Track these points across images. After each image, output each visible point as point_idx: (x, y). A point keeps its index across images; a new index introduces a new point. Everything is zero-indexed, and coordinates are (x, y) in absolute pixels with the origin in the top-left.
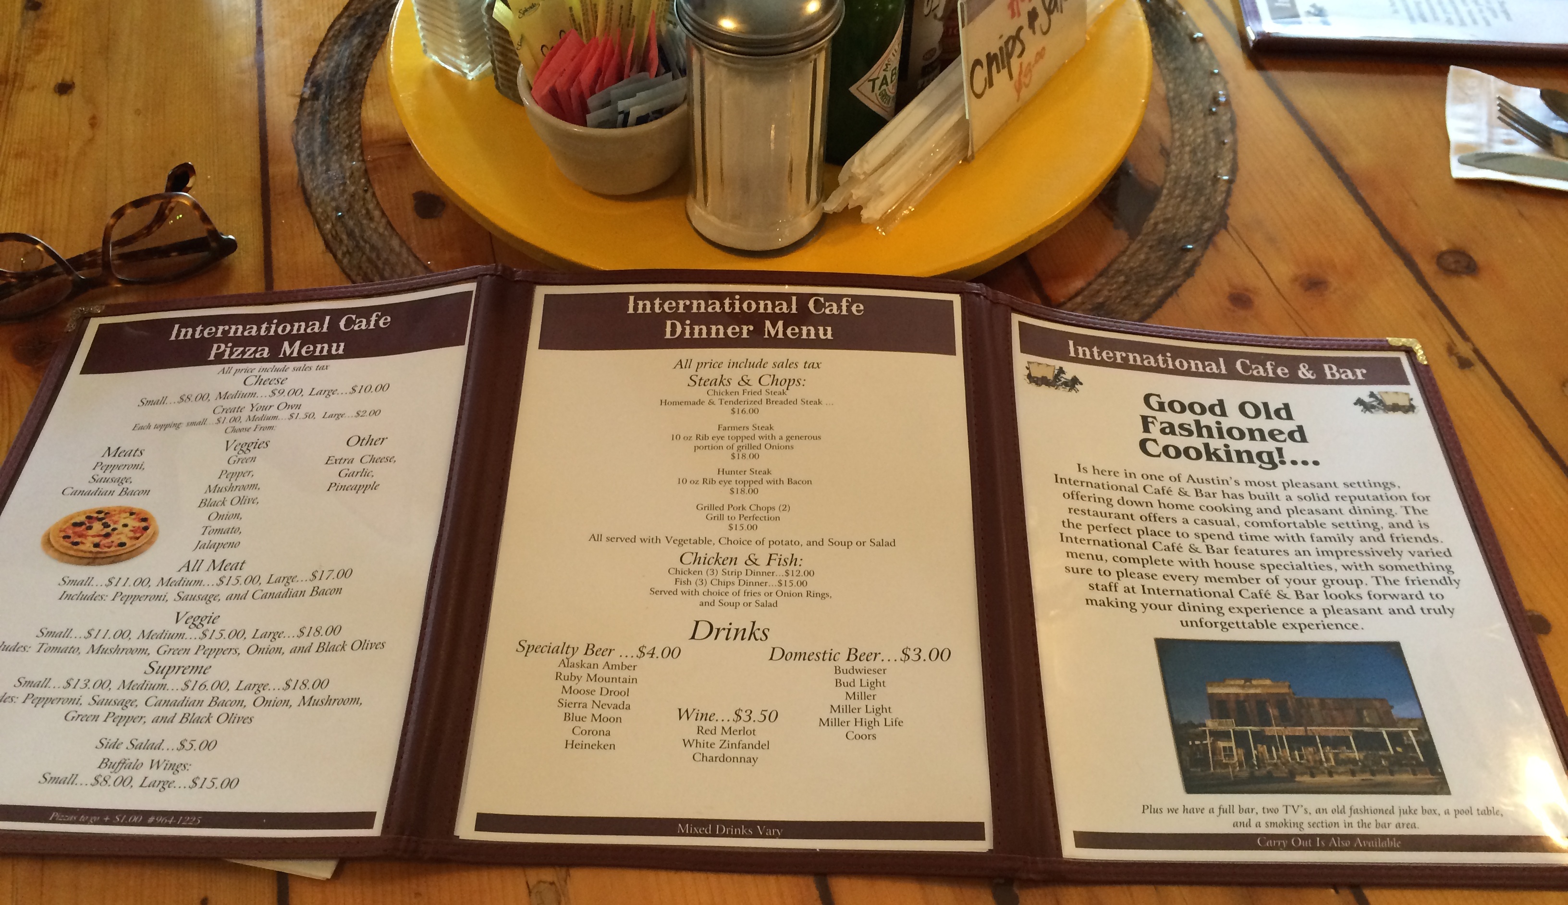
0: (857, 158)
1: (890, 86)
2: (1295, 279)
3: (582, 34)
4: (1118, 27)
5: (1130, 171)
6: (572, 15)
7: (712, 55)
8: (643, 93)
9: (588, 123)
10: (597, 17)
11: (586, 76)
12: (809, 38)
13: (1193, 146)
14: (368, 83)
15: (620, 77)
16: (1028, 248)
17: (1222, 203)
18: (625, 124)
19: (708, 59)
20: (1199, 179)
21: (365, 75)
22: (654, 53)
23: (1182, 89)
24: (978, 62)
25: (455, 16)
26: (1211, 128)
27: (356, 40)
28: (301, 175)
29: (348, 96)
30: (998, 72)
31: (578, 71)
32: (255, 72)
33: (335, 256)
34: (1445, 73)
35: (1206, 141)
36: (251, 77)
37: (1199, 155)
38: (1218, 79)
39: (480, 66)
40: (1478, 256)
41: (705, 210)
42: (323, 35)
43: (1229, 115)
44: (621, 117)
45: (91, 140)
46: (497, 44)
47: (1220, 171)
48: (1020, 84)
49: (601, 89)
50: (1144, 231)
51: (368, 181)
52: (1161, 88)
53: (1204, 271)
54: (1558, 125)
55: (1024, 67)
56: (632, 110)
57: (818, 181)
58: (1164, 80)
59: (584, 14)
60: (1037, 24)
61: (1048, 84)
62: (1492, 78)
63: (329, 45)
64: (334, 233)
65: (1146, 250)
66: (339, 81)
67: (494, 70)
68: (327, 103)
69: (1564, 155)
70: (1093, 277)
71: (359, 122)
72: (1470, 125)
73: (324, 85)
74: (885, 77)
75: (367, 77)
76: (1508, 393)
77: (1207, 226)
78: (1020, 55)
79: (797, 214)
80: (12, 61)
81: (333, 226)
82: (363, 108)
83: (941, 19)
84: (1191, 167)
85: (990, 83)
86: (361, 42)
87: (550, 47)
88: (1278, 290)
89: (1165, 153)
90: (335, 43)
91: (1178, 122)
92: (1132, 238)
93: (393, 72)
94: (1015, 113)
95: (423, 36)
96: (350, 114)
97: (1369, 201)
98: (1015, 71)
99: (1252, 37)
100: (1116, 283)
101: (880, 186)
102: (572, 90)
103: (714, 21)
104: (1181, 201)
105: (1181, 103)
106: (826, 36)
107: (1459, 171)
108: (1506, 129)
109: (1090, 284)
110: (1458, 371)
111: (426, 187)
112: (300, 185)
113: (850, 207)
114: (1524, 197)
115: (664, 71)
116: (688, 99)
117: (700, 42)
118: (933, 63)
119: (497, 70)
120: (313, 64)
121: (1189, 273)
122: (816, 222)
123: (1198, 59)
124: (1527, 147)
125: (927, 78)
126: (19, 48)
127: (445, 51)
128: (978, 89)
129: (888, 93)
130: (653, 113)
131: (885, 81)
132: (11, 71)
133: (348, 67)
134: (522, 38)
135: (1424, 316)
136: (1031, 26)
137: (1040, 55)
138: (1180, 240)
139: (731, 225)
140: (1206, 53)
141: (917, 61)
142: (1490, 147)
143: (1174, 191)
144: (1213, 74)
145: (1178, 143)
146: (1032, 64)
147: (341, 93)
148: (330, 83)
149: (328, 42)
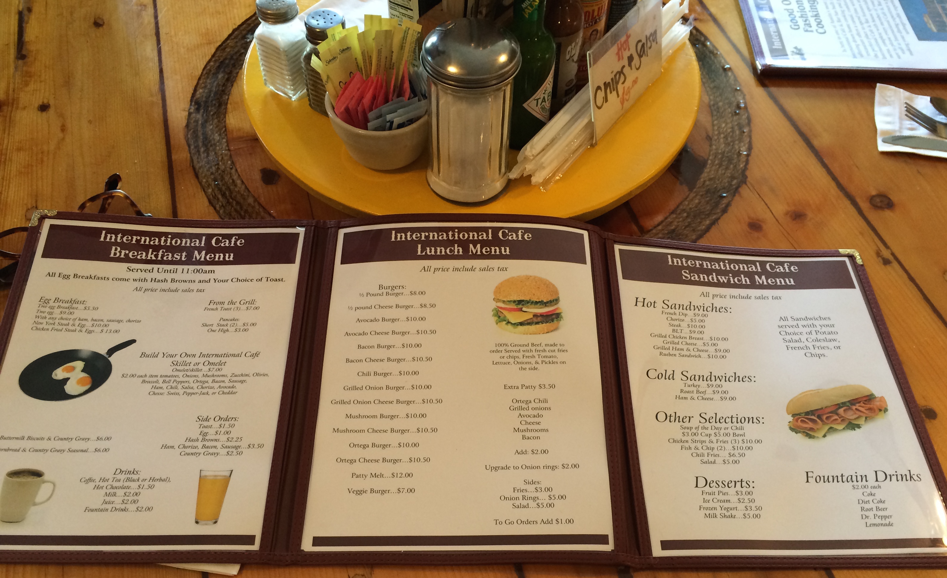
0: (528, 146)
1: (547, 102)
2: (787, 214)
3: (363, 74)
4: (680, 63)
5: (689, 150)
6: (357, 63)
7: (443, 88)
8: (401, 110)
9: (368, 128)
10: (371, 63)
11: (367, 100)
12: (502, 78)
13: (725, 134)
14: (229, 102)
15: (386, 100)
16: (630, 198)
17: (744, 168)
18: (390, 129)
19: (441, 90)
20: (729, 154)
21: (227, 97)
22: (407, 85)
23: (718, 99)
24: (599, 88)
25: (284, 62)
26: (736, 123)
27: (220, 76)
28: (192, 160)
29: (217, 110)
30: (611, 93)
31: (362, 98)
32: (159, 97)
33: (215, 208)
34: (874, 88)
35: (733, 131)
36: (157, 99)
37: (729, 139)
38: (739, 93)
39: (299, 92)
40: (894, 198)
41: (439, 179)
42: (200, 73)
43: (746, 115)
44: (388, 124)
45: (63, 139)
46: (311, 80)
47: (742, 149)
48: (623, 100)
49: (376, 107)
50: (698, 186)
51: (233, 163)
52: (706, 99)
53: (733, 209)
54: (940, 118)
55: (626, 89)
56: (395, 120)
57: (506, 159)
58: (708, 95)
59: (364, 62)
60: (633, 64)
61: (639, 99)
62: (902, 90)
63: (204, 79)
64: (214, 194)
65: (698, 197)
66: (212, 101)
67: (308, 95)
68: (205, 115)
69: (944, 136)
70: (668, 214)
71: (225, 126)
72: (889, 119)
73: (202, 103)
74: (544, 98)
75: (228, 99)
76: (912, 279)
77: (735, 182)
78: (623, 83)
79: (493, 181)
80: (11, 92)
81: (213, 190)
82: (227, 117)
83: (576, 62)
84: (724, 147)
85: (606, 99)
86: (223, 77)
87: (344, 83)
88: (777, 220)
89: (709, 138)
90: (208, 78)
91: (717, 119)
92: (691, 190)
93: (246, 96)
94: (620, 117)
95: (265, 75)
96: (219, 121)
97: (830, 166)
98: (620, 92)
99: (760, 67)
100: (681, 217)
101: (542, 163)
102: (359, 108)
103: (444, 67)
104: (719, 167)
105: (718, 108)
106: (510, 77)
107: (883, 147)
108: (909, 121)
109: (666, 218)
110: (883, 266)
111: (269, 166)
112: (191, 165)
113: (524, 175)
114: (922, 162)
115: (412, 96)
116: (428, 112)
117: (437, 81)
118: (571, 88)
119: (310, 95)
120: (195, 90)
121: (725, 211)
122: (504, 185)
123: (728, 81)
124: (922, 132)
125: (567, 97)
126: (14, 83)
127: (278, 84)
128: (599, 103)
129: (546, 107)
130: (407, 121)
131: (544, 100)
132: (10, 98)
133: (216, 93)
134: (328, 77)
135: (861, 234)
136: (630, 65)
137: (635, 82)
138: (719, 191)
139: (454, 187)
140: (732, 78)
141: (563, 87)
142: (900, 132)
143: (715, 162)
144: (736, 89)
145: (716, 133)
146: (630, 88)
147: (213, 108)
148: (206, 102)
149: (203, 77)
